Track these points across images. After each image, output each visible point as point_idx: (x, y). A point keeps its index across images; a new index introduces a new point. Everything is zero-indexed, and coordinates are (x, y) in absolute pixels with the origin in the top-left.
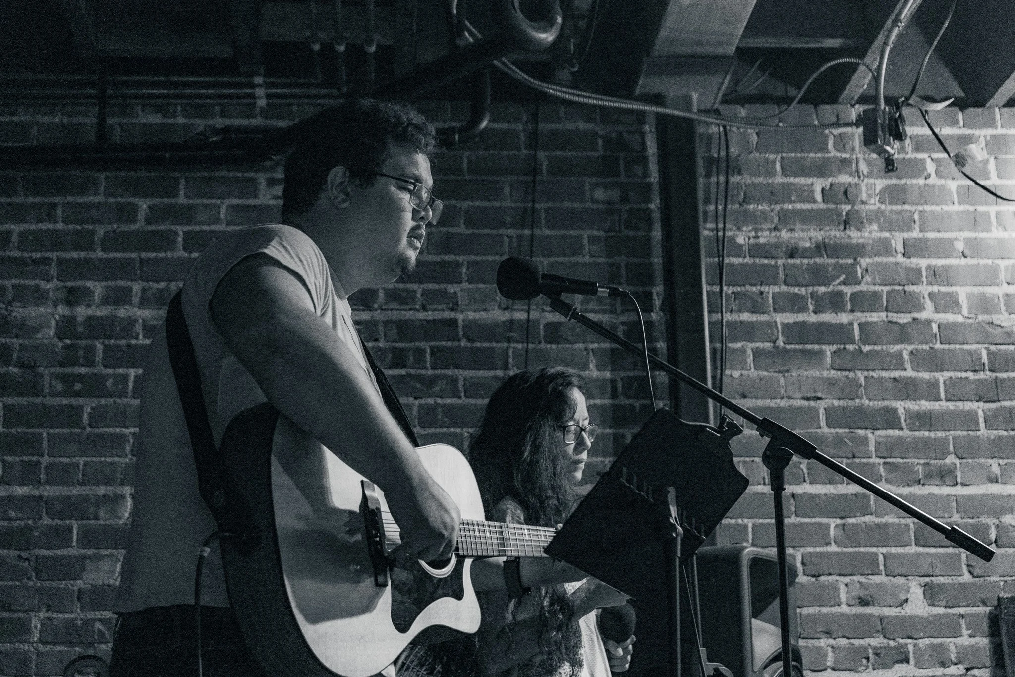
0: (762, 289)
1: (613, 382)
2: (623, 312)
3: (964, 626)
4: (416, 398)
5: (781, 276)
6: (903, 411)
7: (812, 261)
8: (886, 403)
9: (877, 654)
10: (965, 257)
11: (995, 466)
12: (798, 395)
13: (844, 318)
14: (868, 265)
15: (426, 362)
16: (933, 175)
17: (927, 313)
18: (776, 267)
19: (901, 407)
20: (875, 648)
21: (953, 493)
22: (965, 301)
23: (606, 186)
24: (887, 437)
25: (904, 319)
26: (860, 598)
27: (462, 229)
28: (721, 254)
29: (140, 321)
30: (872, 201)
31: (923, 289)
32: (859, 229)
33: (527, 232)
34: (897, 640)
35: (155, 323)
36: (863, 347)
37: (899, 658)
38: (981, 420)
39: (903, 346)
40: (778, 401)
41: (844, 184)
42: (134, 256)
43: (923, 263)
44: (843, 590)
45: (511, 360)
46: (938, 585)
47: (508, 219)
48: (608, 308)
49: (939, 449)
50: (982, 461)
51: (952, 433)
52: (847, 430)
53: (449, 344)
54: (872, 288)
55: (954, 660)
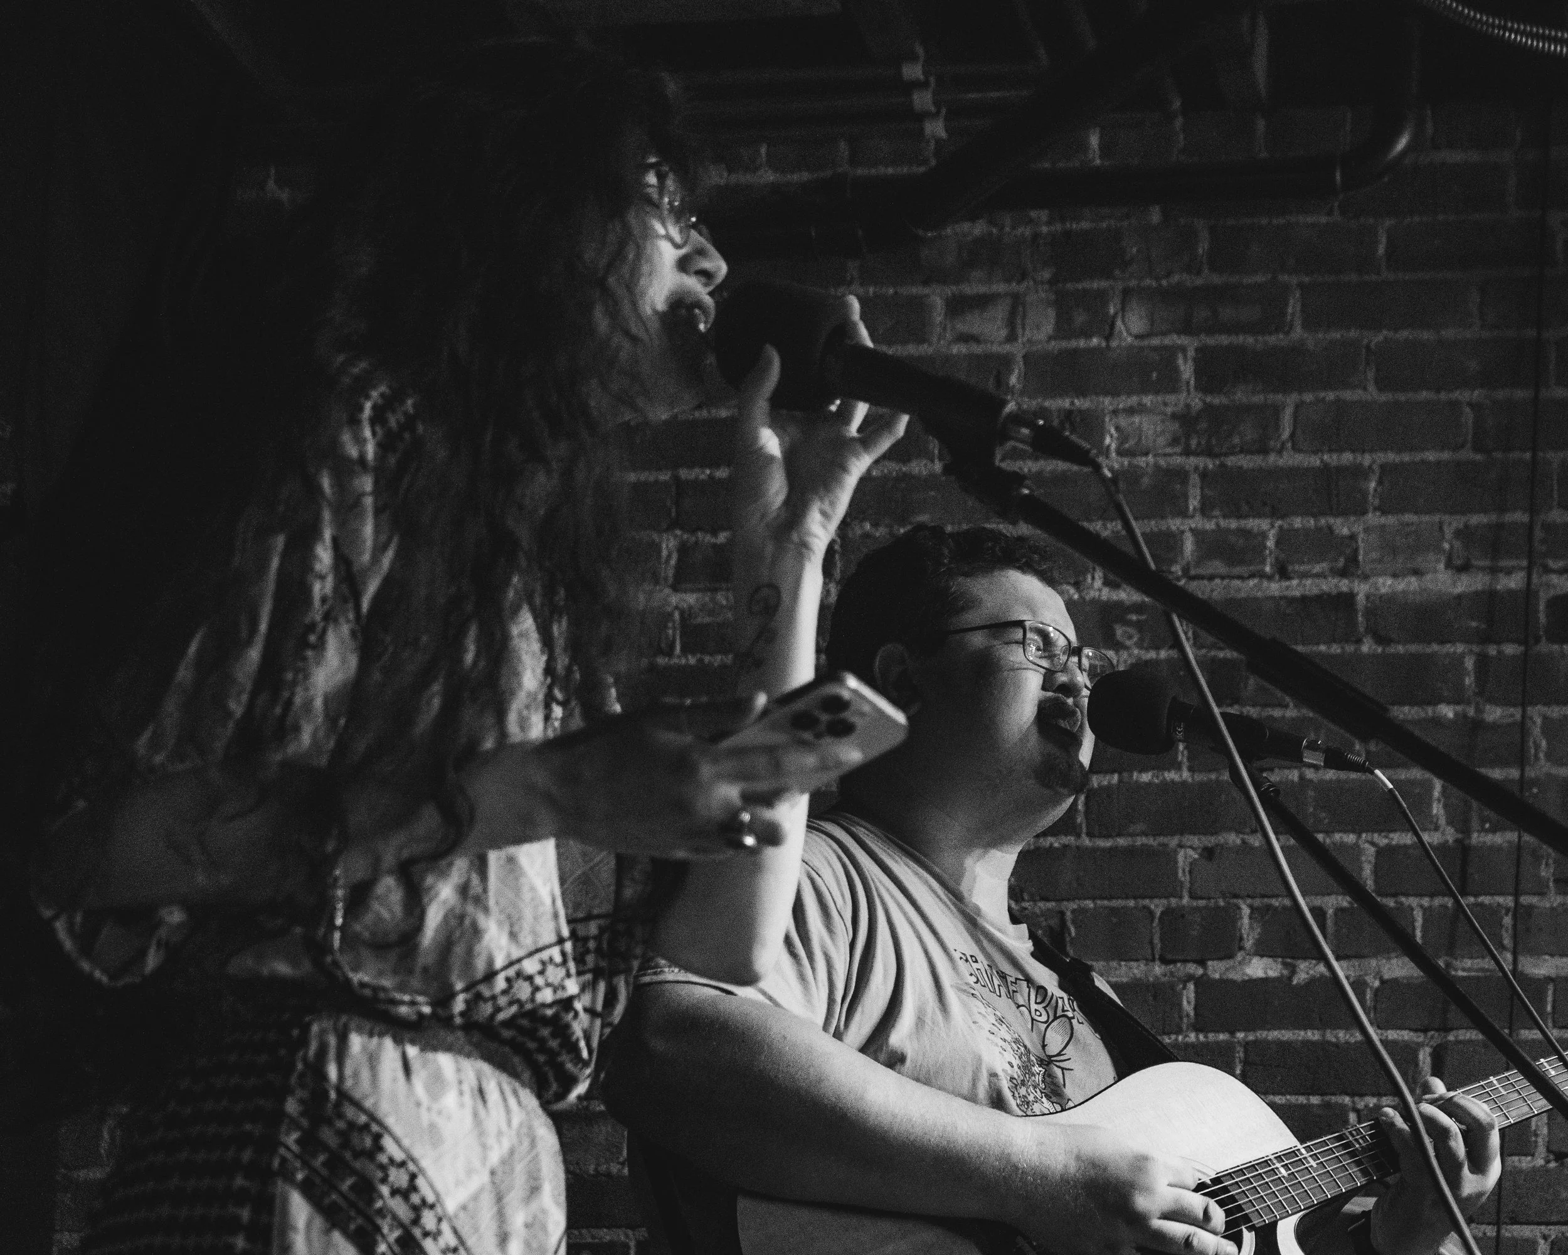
27: (1372, 393)
29: (677, 615)
35: (707, 620)
42: (665, 477)
53: (1336, 649)
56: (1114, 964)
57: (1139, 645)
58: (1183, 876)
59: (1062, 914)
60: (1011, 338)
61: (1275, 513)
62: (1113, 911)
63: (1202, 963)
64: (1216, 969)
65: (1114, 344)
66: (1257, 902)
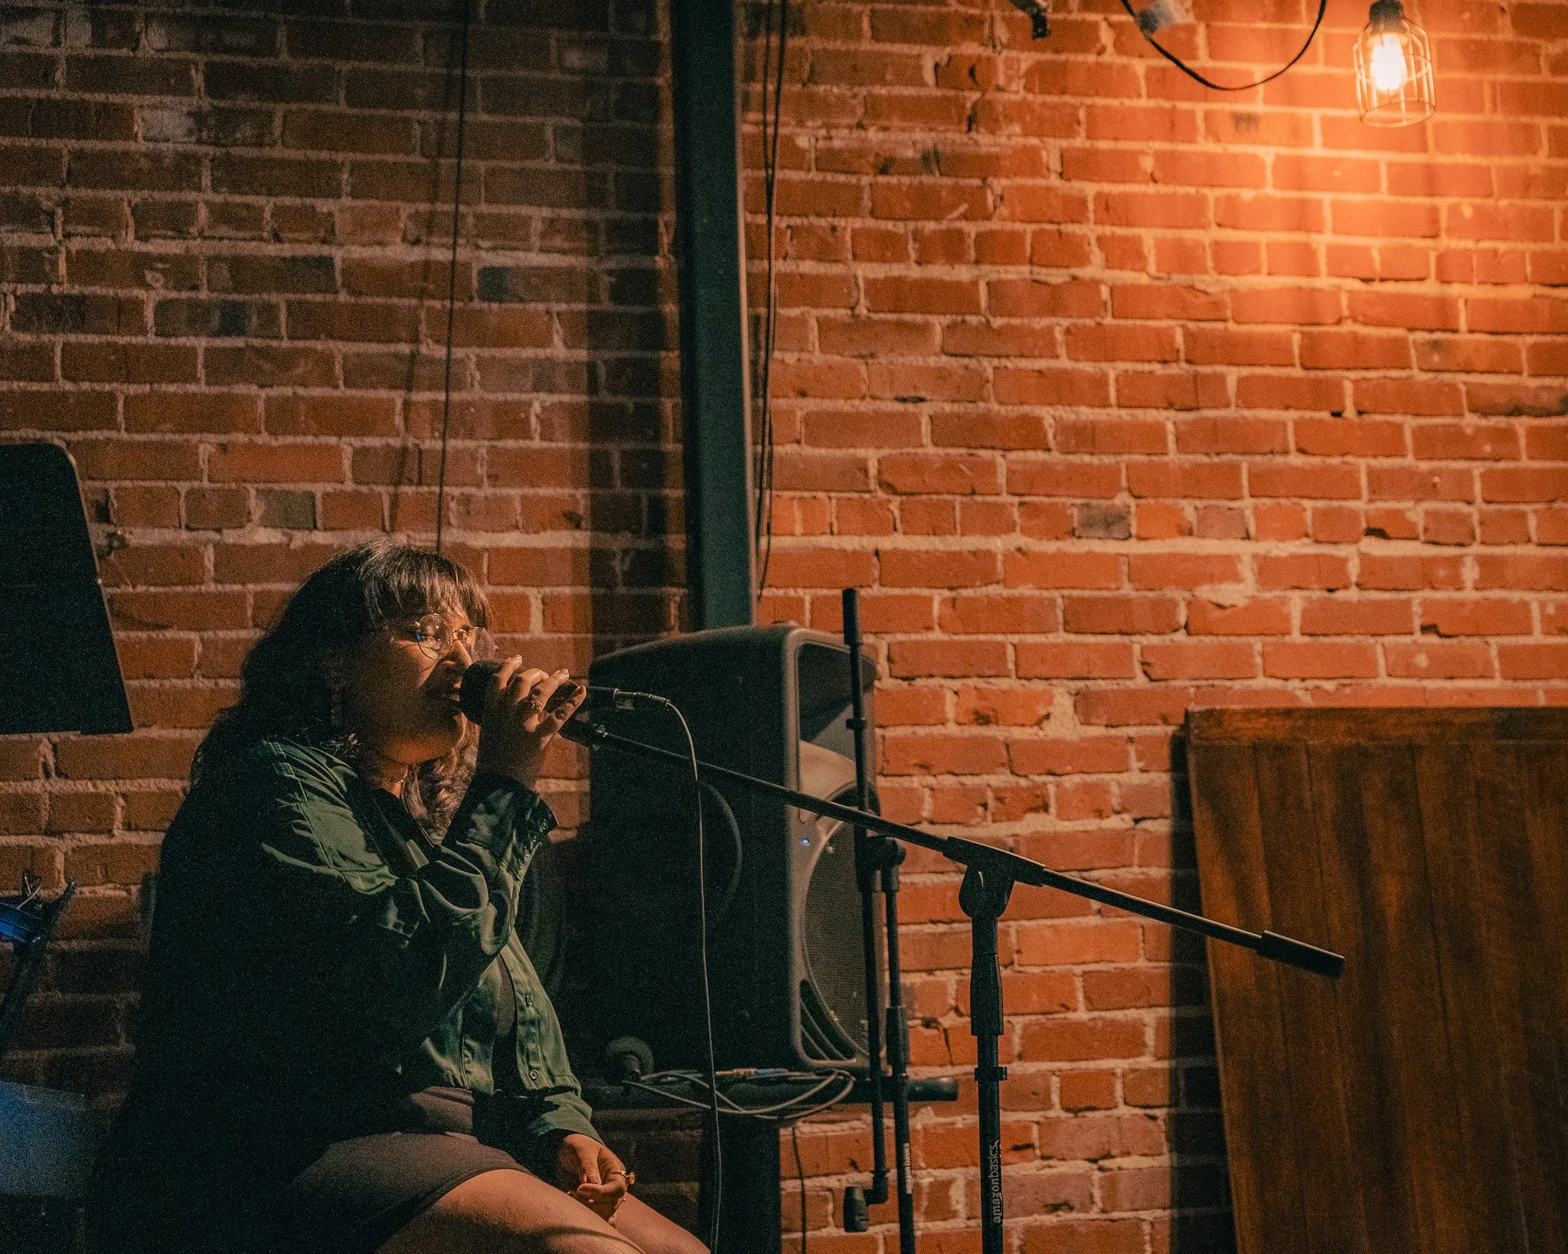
0: (836, 221)
1: (591, 367)
2: (609, 252)
3: (1133, 755)
4: (262, 386)
5: (867, 203)
6: (1052, 421)
7: (916, 180)
8: (1026, 409)
9: (1000, 799)
10: (1155, 181)
11: (1189, 510)
12: (888, 394)
13: (963, 273)
14: (1004, 188)
15: (279, 327)
16: (1110, 49)
17: (1093, 270)
18: (859, 188)
19: (1048, 415)
20: (996, 790)
21: (1123, 551)
22: (1153, 251)
23: (586, 45)
24: (1025, 463)
25: (1057, 276)
26: (976, 713)
27: (343, 107)
28: (770, 161)
30: (1014, 87)
31: (1089, 230)
32: (992, 132)
33: (453, 116)
34: (1032, 777)
36: (992, 319)
37: (1034, 805)
38: (1171, 438)
39: (1054, 320)
40: (857, 402)
41: (970, 57)
43: (1090, 189)
44: (950, 699)
45: (423, 328)
46: (1097, 693)
47: (420, 93)
48: (584, 245)
49: (1105, 482)
50: (1170, 501)
51: (1126, 457)
52: (963, 451)
53: (319, 298)
54: (1009, 226)
55: (1118, 808)
56: (149, 530)
57: (165, 286)
58: (204, 466)
59: (106, 491)
60: (56, 43)
61: (270, 193)
62: (149, 490)
63: (219, 530)
64: (231, 537)
65: (140, 54)
66: (262, 486)
